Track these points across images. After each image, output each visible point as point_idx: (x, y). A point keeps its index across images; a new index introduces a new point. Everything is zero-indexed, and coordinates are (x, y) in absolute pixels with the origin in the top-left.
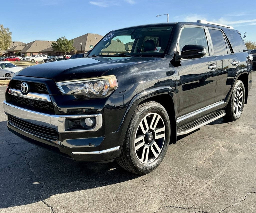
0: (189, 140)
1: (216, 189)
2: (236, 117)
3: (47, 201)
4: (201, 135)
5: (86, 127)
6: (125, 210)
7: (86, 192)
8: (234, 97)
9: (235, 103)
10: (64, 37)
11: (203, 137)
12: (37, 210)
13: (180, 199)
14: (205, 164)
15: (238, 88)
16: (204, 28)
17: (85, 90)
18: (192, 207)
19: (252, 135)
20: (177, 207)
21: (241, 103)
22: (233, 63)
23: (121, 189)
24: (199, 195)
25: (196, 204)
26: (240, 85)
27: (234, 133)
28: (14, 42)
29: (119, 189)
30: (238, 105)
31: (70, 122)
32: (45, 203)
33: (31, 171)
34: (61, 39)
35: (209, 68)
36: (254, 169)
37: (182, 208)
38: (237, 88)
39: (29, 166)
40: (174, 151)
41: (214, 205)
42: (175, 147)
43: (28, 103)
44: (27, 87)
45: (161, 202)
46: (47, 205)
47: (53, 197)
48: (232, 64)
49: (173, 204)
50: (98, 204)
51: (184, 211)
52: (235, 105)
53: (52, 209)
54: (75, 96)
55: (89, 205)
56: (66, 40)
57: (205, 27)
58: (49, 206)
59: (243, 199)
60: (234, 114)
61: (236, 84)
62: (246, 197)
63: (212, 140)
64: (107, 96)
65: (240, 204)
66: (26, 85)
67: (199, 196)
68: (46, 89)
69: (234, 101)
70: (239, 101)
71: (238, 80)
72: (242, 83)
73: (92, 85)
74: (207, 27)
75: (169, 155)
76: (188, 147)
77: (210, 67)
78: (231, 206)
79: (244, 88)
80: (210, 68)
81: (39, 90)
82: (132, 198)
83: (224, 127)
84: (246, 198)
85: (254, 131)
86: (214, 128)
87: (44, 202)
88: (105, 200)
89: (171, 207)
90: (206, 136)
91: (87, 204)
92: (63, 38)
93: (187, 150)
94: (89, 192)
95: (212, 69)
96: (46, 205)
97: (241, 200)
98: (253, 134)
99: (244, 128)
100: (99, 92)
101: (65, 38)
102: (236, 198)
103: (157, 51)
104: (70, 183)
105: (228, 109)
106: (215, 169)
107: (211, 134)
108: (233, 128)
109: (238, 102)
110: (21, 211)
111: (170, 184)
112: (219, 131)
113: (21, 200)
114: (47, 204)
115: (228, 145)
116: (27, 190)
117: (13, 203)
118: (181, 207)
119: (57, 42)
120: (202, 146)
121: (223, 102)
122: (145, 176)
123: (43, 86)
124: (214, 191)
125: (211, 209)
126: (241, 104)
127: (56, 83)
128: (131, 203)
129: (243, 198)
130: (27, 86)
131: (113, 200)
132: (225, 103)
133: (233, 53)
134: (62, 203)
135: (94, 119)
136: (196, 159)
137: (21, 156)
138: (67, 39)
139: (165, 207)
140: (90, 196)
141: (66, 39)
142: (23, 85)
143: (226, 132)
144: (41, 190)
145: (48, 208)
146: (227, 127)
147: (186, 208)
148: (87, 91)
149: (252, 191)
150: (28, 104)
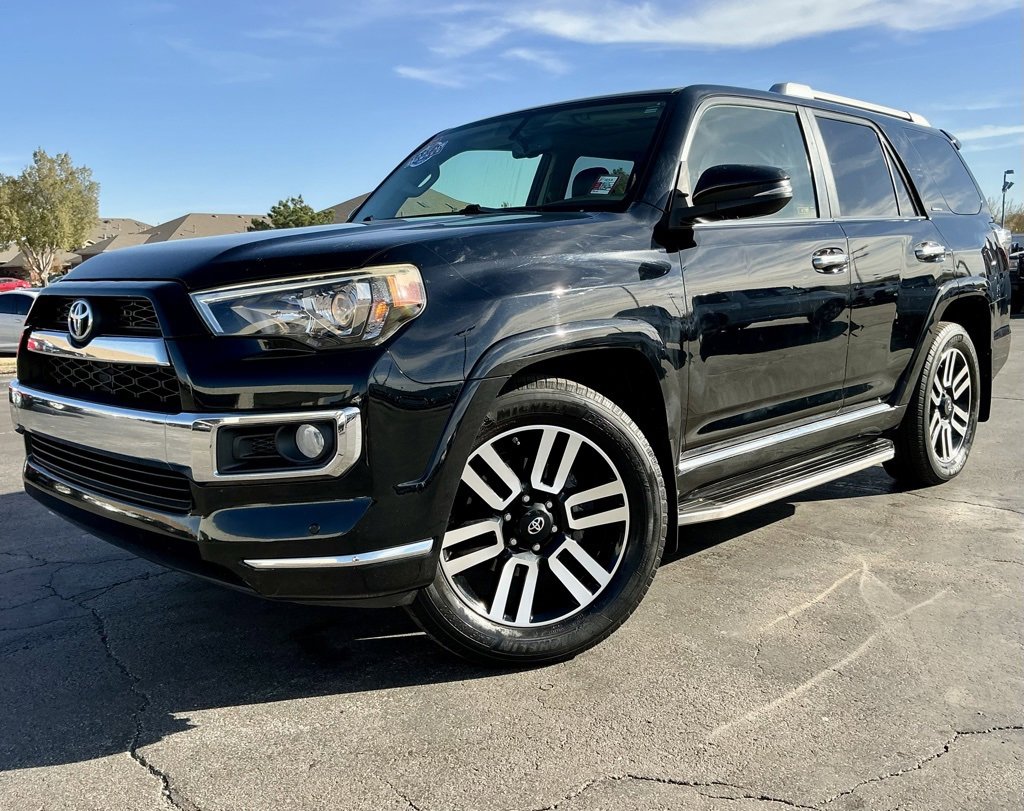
0: (742, 549)
1: (827, 719)
2: (943, 471)
3: (153, 756)
4: (796, 533)
5: (299, 460)
6: (452, 788)
7: (306, 725)
8: (930, 386)
9: (937, 414)
10: (297, 198)
11: (804, 539)
12: (109, 784)
13: (676, 751)
14: (794, 633)
15: (948, 353)
16: (797, 114)
17: (304, 323)
18: (720, 780)
19: (1004, 535)
20: (659, 780)
21: (965, 416)
22: (921, 251)
23: (449, 716)
24: (755, 740)
25: (740, 768)
26: (958, 343)
27: (931, 527)
28: (106, 222)
29: (439, 717)
30: (950, 423)
31: (237, 441)
32: (143, 763)
33: (109, 656)
34: (285, 206)
35: (814, 265)
36: (993, 649)
37: (681, 784)
38: (943, 351)
39: (104, 640)
40: (680, 586)
41: (812, 774)
42: (686, 575)
43: (92, 382)
44: (87, 318)
45: (602, 761)
46: (151, 768)
47: (178, 740)
48: (917, 257)
49: (646, 767)
50: (350, 766)
51: (688, 793)
52: (937, 422)
53: (165, 780)
54: (260, 342)
55: (313, 769)
56: (306, 209)
57: (801, 110)
58: (157, 773)
59: (932, 751)
60: (932, 456)
61: (938, 339)
62: (946, 748)
63: (836, 549)
64: (382, 340)
65: (917, 772)
66: (84, 309)
67: (753, 741)
68: (155, 320)
69: (933, 406)
70: (953, 408)
71: (943, 319)
72: (966, 335)
73: (328, 300)
74: (809, 111)
75: (655, 600)
76: (735, 575)
77: (819, 259)
78: (881, 779)
79: (974, 355)
80: (820, 264)
81: (132, 326)
82: (484, 745)
83: (892, 505)
84: (947, 751)
85: (1011, 519)
86: (853, 511)
87: (139, 757)
88: (377, 754)
89: (636, 778)
90: (814, 535)
91: (306, 767)
92: (293, 200)
93: (732, 582)
94: (318, 725)
95: (828, 269)
96: (146, 769)
97: (925, 759)
98: (1007, 530)
99: (972, 510)
100: (349, 326)
101: (302, 202)
102: (904, 752)
103: (600, 192)
104: (250, 694)
105: (907, 435)
106: (835, 648)
107: (835, 529)
108: (929, 509)
109: (949, 407)
110: (46, 786)
111: (644, 699)
112: (870, 521)
113: (52, 749)
114: (150, 766)
115: (898, 568)
116: (82, 718)
117: (20, 760)
118: (678, 779)
119: (269, 215)
120: (795, 571)
121: (886, 408)
122: (548, 672)
123: (145, 308)
124: (820, 726)
125: (798, 789)
126: (966, 420)
127: (191, 295)
128: (479, 764)
129: (935, 751)
130: (89, 311)
131: (410, 753)
132: (893, 409)
133: (924, 213)
134: (207, 760)
135: (329, 428)
136: (761, 615)
137: (80, 604)
138: (311, 206)
139: (614, 778)
140: (321, 740)
141: (303, 205)
142: (74, 311)
143: (901, 522)
144: (135, 717)
145: (151, 779)
146: (903, 505)
147: (696, 784)
148: (309, 326)
149: (975, 727)
150: (94, 383)
